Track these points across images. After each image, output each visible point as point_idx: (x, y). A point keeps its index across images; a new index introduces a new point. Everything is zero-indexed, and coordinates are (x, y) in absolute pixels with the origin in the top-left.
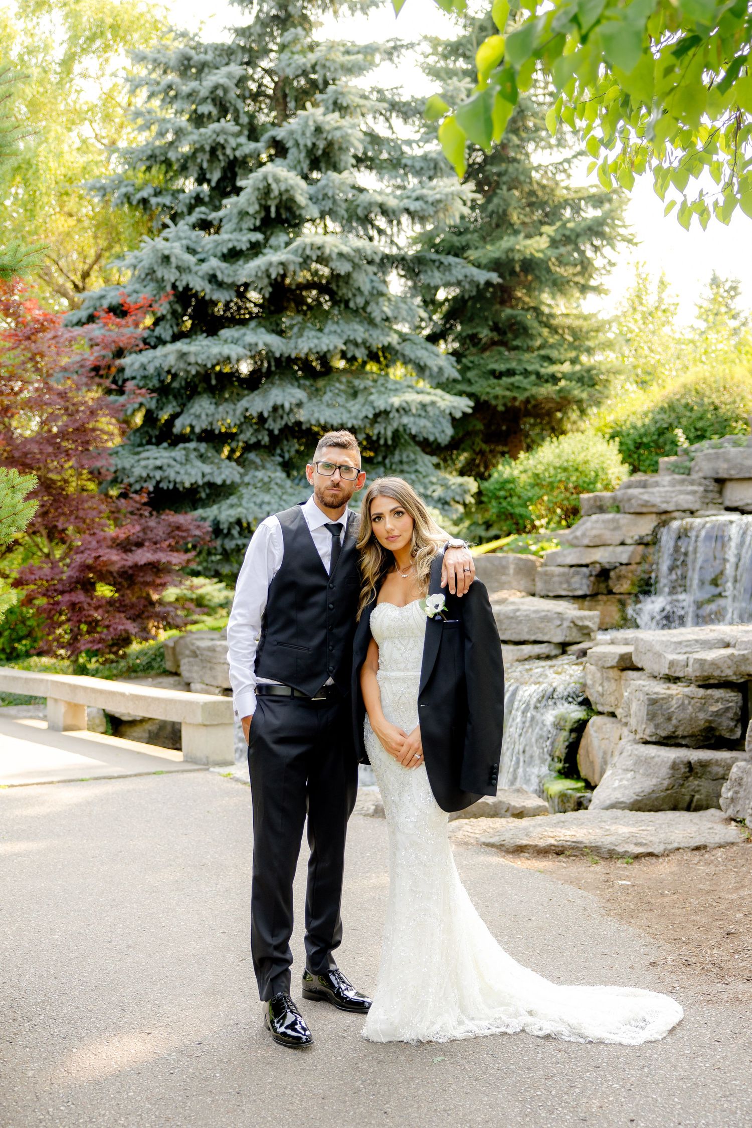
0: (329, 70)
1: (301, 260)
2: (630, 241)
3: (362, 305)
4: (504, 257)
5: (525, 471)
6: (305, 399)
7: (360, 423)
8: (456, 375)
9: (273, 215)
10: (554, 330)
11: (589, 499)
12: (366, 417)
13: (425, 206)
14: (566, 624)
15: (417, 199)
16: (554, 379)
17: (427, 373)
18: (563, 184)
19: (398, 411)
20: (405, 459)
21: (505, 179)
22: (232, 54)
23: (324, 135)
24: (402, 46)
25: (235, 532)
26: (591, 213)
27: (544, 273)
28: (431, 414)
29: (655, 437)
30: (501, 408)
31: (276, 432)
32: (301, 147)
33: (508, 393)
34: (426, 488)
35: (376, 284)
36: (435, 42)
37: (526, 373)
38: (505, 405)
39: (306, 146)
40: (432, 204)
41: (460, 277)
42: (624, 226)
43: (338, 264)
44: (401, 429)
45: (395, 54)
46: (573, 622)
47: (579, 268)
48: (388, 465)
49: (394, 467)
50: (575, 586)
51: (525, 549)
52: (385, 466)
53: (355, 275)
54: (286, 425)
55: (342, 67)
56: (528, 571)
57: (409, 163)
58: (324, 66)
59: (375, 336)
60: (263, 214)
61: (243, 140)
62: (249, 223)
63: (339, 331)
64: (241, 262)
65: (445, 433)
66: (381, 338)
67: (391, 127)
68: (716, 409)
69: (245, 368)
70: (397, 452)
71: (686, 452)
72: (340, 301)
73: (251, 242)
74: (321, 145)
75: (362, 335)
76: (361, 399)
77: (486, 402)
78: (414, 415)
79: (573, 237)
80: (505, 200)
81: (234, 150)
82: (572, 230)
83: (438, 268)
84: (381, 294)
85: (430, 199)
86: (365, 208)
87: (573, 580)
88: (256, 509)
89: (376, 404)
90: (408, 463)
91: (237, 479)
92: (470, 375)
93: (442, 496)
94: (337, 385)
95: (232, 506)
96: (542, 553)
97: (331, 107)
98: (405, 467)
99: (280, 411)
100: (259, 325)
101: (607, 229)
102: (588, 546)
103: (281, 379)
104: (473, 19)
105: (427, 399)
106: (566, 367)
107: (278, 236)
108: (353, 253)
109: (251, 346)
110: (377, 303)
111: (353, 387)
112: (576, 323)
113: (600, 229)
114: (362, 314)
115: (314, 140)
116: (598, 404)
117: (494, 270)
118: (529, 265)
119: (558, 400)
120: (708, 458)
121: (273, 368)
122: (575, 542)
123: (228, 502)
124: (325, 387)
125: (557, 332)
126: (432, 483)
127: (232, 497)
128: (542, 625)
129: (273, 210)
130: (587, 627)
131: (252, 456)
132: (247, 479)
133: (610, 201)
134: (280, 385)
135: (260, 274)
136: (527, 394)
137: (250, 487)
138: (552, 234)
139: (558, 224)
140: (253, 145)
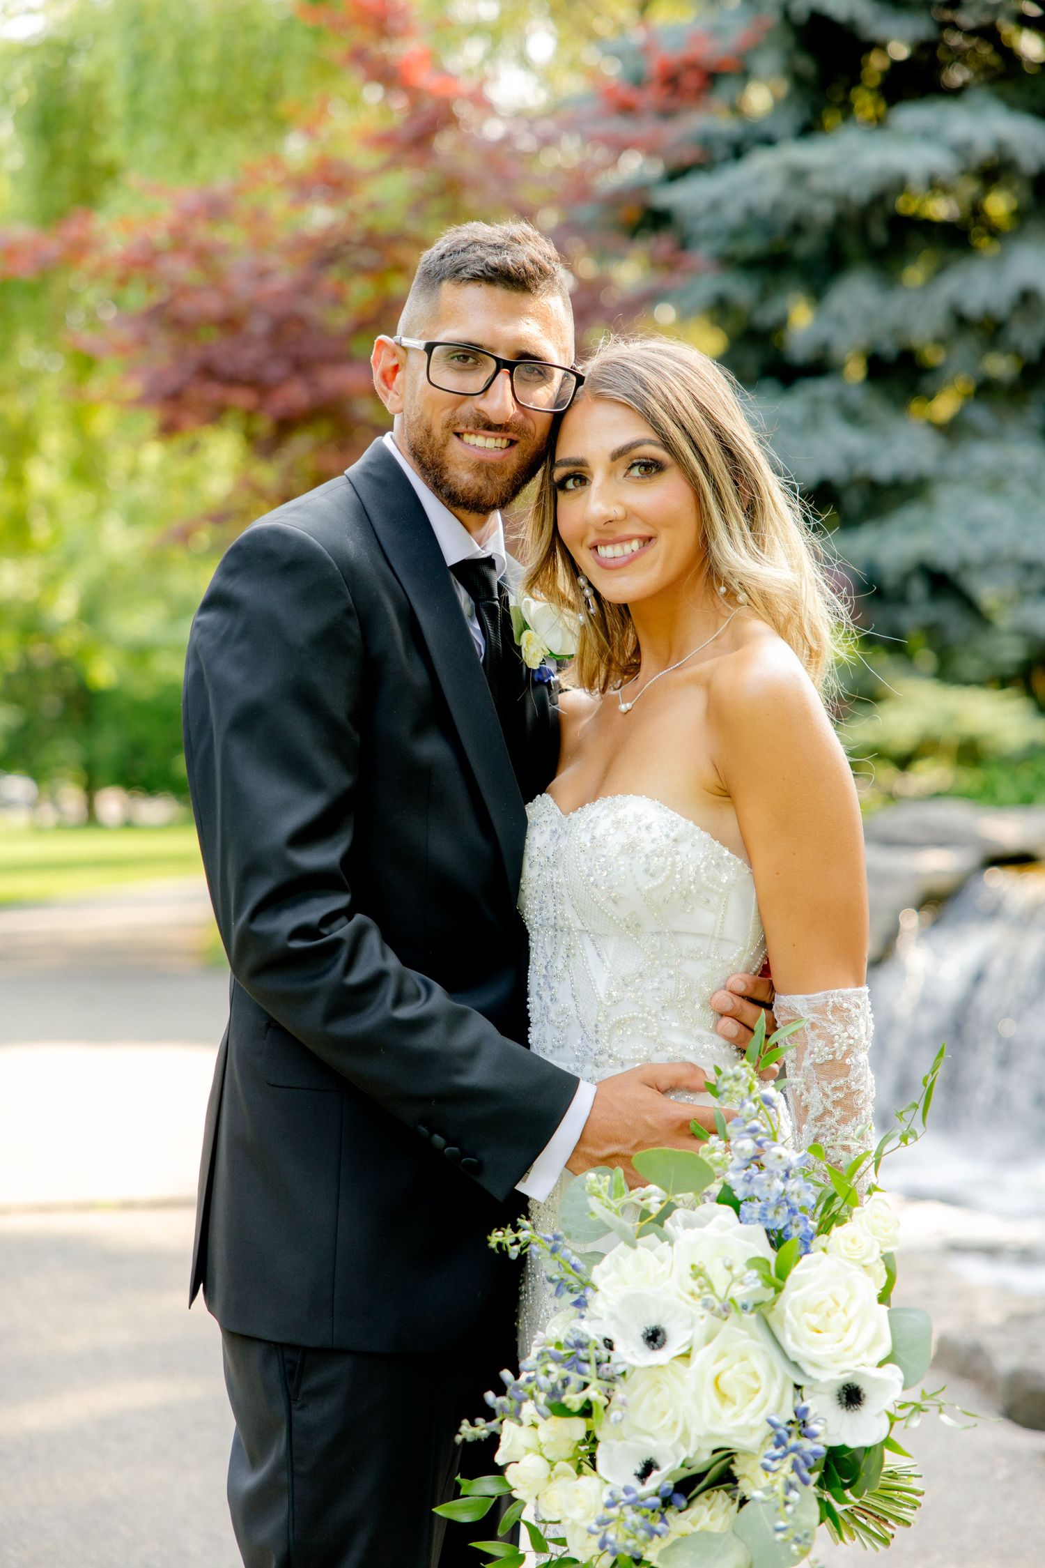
31: (1033, 354)
69: (999, 205)
88: (966, 535)
91: (930, 467)
137: (957, 485)
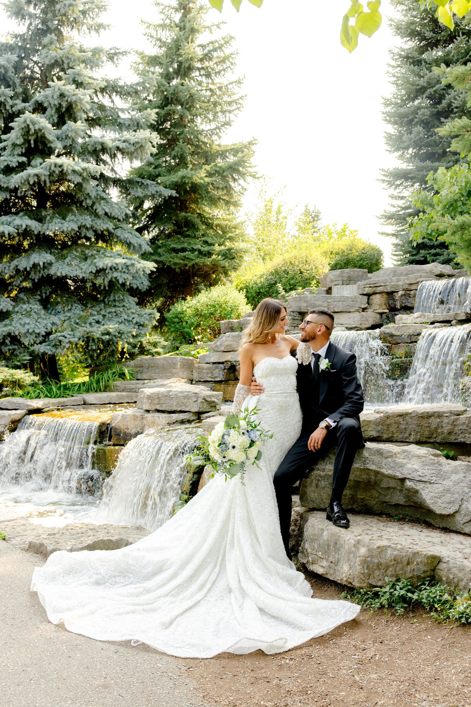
0: (71, 60)
1: (49, 173)
2: (254, 177)
3: (90, 205)
4: (180, 181)
5: (190, 307)
6: (53, 260)
7: (88, 276)
8: (150, 250)
9: (33, 146)
10: (209, 226)
11: (225, 324)
12: (92, 272)
13: (129, 146)
14: (200, 400)
15: (124, 142)
16: (209, 254)
17: (132, 248)
18: (216, 143)
19: (111, 269)
20: (117, 299)
21: (182, 136)
22: (13, 49)
23: (66, 99)
24: (119, 53)
25: (7, 341)
26: (231, 159)
27: (204, 192)
28: (131, 271)
29: (267, 289)
30: (177, 270)
31: (36, 281)
32: (52, 106)
33: (181, 261)
34: (128, 316)
35: (99, 193)
36: (142, 55)
37: (193, 250)
38: (180, 268)
39: (55, 105)
40: (133, 144)
41: (153, 192)
42: (251, 167)
43: (72, 177)
44: (114, 280)
45: (116, 57)
46: (204, 399)
47: (225, 192)
48: (107, 302)
49: (110, 303)
50: (215, 376)
51: (188, 354)
52: (105, 303)
53: (84, 185)
54: (42, 276)
55: (79, 58)
56: (189, 366)
57: (122, 122)
58: (68, 58)
59: (98, 224)
60: (27, 145)
61: (18, 102)
62: (18, 151)
63: (75, 219)
64: (13, 175)
65: (144, 284)
66: (102, 225)
67: (113, 101)
68: (301, 273)
70: (112, 295)
71: (283, 297)
72: (77, 202)
73: (19, 163)
74: (64, 104)
75: (91, 223)
76: (89, 261)
77: (169, 267)
78: (120, 272)
79: (221, 172)
80: (181, 149)
81: (12, 107)
82: (220, 167)
83: (140, 186)
84: (104, 199)
85: (132, 142)
86: (93, 146)
87: (215, 372)
88: (20, 327)
89: (97, 265)
90: (119, 301)
91: (11, 309)
92: (160, 250)
93: (138, 321)
94: (75, 253)
95: (6, 325)
96: (198, 355)
97: (72, 82)
98: (117, 304)
99: (39, 268)
100: (26, 214)
101: (241, 169)
102: (224, 352)
103: (39, 248)
104: (165, 42)
105: (129, 262)
106: (217, 248)
107: (36, 160)
108: (82, 171)
109: (18, 227)
110: (100, 204)
111: (85, 254)
112: (224, 223)
113: (236, 167)
114: (91, 210)
115: (60, 102)
116: (235, 269)
117: (175, 189)
118: (195, 188)
119: (211, 266)
120: (295, 299)
121: (35, 242)
122: (216, 348)
123: (3, 323)
124: (67, 254)
125: (212, 228)
126: (133, 313)
127: (6, 320)
128: (185, 401)
129: (32, 142)
130: (214, 402)
131: (22, 295)
132: (16, 309)
133: (243, 152)
134: (38, 252)
135: (23, 181)
136: (193, 262)
137: (18, 314)
138: (209, 169)
139: (213, 164)
140: (23, 105)
